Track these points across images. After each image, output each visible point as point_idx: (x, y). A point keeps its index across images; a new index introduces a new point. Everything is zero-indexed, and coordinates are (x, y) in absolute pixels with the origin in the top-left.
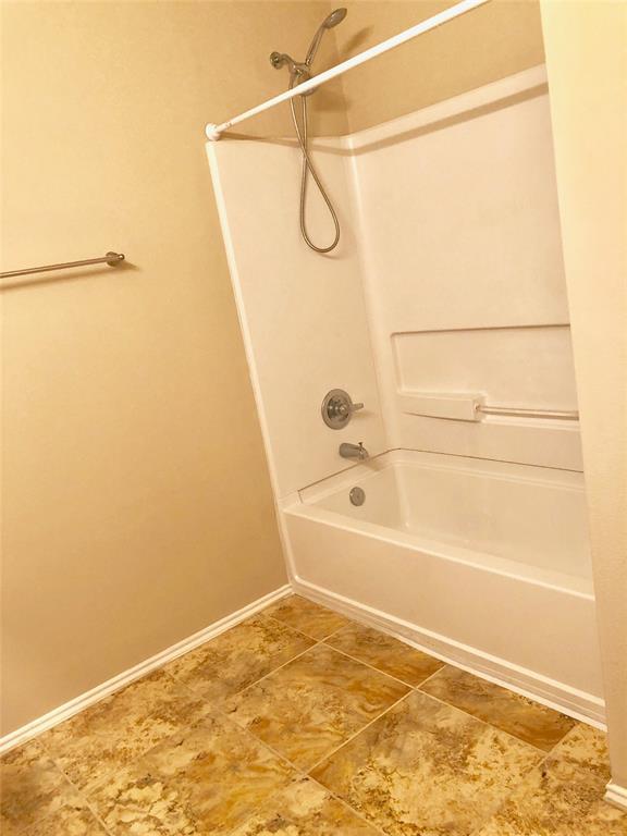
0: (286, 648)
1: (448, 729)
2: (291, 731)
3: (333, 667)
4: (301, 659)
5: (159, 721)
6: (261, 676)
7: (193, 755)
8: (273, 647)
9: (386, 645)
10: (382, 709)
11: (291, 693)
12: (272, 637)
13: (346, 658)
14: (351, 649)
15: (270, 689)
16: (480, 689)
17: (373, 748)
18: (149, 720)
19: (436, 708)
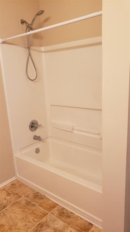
0: (12, 198)
2: (11, 229)
3: (26, 205)
6: (3, 208)
8: (8, 198)
9: (42, 198)
10: (39, 221)
11: (12, 215)
12: (8, 194)
13: (30, 202)
14: (32, 199)
15: (6, 213)
16: (68, 214)
19: (55, 221)
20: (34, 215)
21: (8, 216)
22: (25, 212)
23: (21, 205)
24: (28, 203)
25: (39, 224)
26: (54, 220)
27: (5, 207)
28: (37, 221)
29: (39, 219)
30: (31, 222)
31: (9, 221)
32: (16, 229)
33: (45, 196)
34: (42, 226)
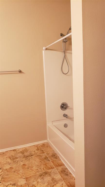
1: (55, 179)
4: (40, 155)
5: (9, 159)
7: (10, 167)
17: (39, 177)
18: (8, 158)
20: (45, 166)
21: (31, 161)
22: (41, 162)
23: (41, 158)
24: (46, 158)
25: (45, 172)
26: (56, 173)
27: (32, 156)
28: (45, 170)
29: (47, 169)
30: (41, 169)
31: (30, 164)
32: (31, 169)
33: (59, 157)
34: (46, 174)
